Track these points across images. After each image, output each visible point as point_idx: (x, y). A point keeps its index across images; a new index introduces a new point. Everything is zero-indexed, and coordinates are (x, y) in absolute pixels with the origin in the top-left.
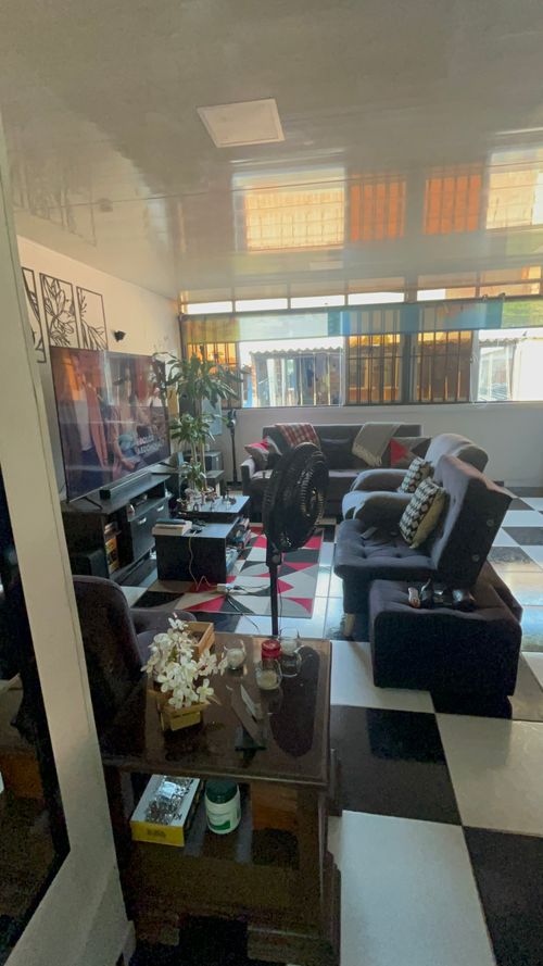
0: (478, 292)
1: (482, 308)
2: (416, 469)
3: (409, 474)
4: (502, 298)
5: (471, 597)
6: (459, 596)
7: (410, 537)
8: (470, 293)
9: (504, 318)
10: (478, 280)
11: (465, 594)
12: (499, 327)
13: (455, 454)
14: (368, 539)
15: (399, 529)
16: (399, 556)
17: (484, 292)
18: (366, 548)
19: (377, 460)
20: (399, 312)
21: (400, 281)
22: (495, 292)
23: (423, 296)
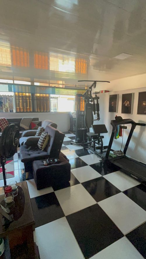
0: (49, 85)
1: (51, 89)
2: (40, 129)
3: (38, 131)
4: (55, 87)
5: (59, 160)
6: (56, 160)
7: (41, 148)
8: (47, 85)
9: (56, 92)
10: (49, 82)
11: (57, 160)
12: (55, 94)
13: (49, 125)
14: (29, 150)
15: (37, 146)
16: (39, 153)
17: (51, 85)
18: (29, 153)
19: (28, 128)
20: (30, 87)
21: (29, 79)
22: (53, 85)
23: (36, 84)
